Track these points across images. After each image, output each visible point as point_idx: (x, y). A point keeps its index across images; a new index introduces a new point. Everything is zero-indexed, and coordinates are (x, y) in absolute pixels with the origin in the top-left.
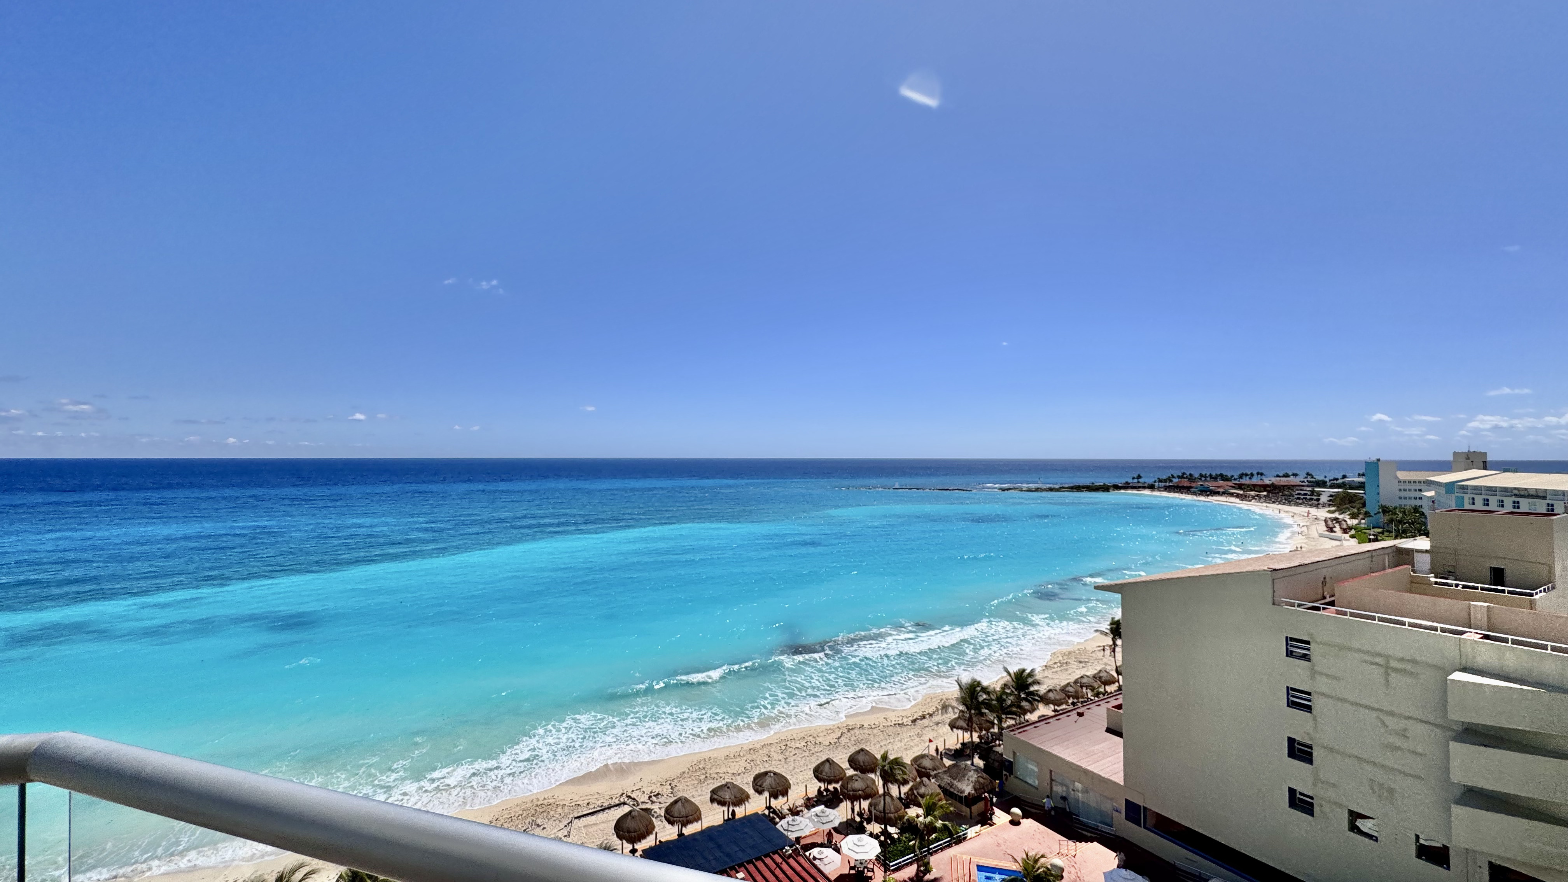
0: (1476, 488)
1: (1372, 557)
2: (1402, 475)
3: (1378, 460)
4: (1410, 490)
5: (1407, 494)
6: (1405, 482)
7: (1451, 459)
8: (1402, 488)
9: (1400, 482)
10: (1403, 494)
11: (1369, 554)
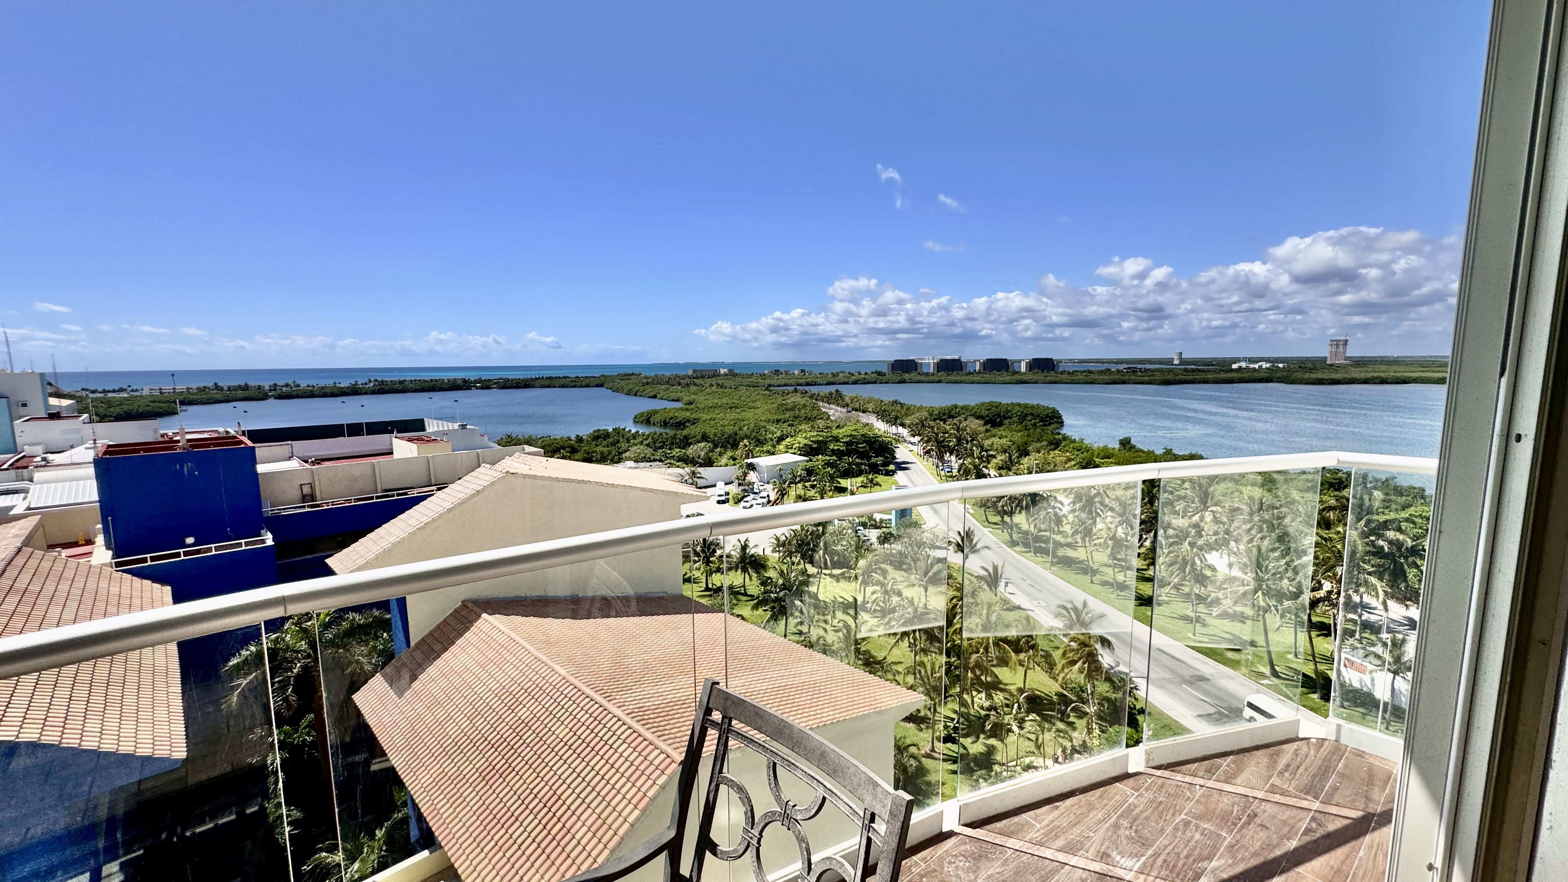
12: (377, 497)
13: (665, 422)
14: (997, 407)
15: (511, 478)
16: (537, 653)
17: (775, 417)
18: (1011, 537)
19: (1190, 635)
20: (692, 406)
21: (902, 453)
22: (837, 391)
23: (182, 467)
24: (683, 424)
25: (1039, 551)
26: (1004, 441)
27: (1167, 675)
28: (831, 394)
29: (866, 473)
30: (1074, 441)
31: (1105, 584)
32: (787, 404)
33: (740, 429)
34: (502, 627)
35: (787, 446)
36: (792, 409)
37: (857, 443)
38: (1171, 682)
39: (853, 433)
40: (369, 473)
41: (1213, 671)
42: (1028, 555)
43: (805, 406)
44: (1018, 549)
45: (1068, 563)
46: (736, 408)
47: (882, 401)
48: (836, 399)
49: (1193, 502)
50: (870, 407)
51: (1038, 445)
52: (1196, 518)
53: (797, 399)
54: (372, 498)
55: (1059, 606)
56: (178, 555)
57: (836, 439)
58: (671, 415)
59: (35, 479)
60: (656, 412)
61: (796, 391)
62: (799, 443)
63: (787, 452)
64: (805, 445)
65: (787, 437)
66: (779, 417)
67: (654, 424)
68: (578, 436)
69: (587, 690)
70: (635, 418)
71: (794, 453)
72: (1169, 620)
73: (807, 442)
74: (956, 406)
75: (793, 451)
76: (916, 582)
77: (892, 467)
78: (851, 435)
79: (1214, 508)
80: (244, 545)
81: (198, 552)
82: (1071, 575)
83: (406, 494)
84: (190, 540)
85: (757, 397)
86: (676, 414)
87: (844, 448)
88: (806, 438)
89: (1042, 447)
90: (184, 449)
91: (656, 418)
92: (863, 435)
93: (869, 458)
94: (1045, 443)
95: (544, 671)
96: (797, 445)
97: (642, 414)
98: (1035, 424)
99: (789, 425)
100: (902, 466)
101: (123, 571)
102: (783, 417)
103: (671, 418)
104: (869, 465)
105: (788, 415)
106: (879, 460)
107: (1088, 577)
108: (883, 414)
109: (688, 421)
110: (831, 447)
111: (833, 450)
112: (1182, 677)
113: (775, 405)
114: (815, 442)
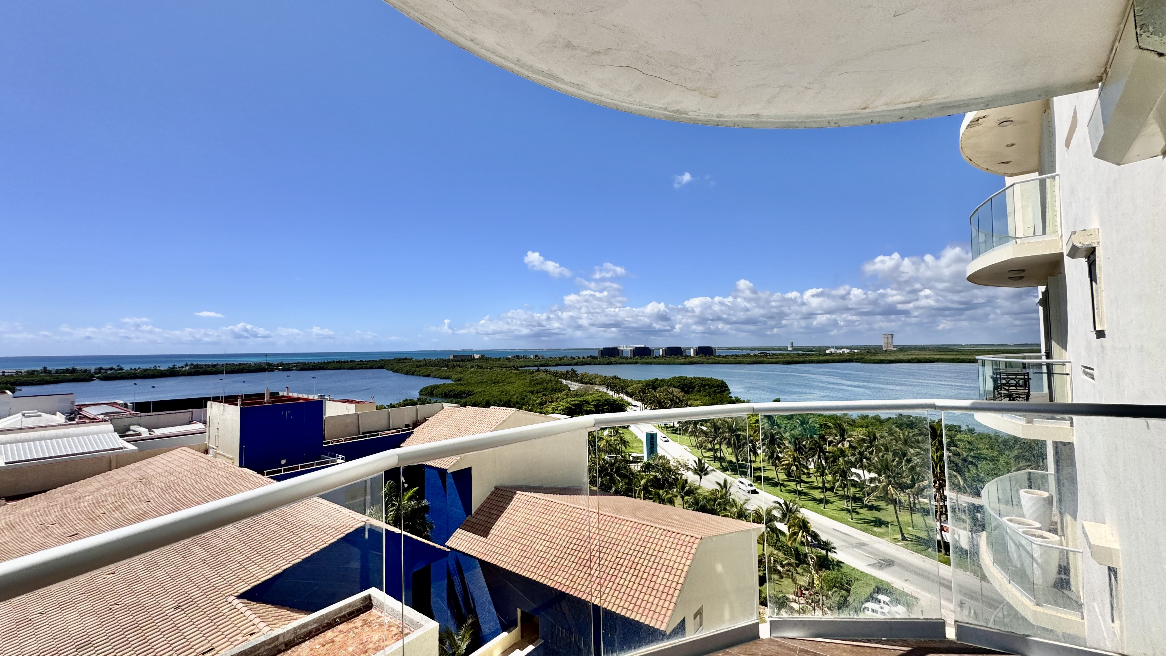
13: (445, 394)
14: (684, 380)
18: (721, 465)
19: (850, 520)
22: (573, 370)
23: (285, 413)
24: (460, 395)
27: (844, 544)
28: (567, 372)
31: (790, 492)
32: (537, 379)
33: (511, 397)
35: (553, 409)
36: (541, 383)
37: (602, 405)
38: (846, 547)
39: (599, 398)
40: (355, 420)
41: (869, 540)
42: (736, 476)
43: (549, 381)
44: (727, 472)
46: (498, 383)
47: (606, 377)
48: (573, 376)
49: (836, 436)
50: (598, 381)
52: (840, 445)
53: (542, 375)
56: (280, 471)
57: (588, 403)
58: (450, 388)
60: (438, 387)
61: (538, 370)
62: (563, 406)
63: (554, 413)
64: (567, 407)
65: (546, 403)
66: (533, 389)
67: (437, 396)
68: (391, 404)
70: (421, 391)
71: (560, 414)
72: (835, 512)
73: (567, 405)
74: (657, 380)
75: (558, 412)
76: (677, 494)
78: (598, 400)
79: (849, 439)
80: (316, 464)
84: (283, 462)
86: (454, 388)
87: (594, 409)
88: (567, 402)
90: (269, 403)
91: (439, 391)
92: (606, 400)
97: (426, 389)
98: (715, 391)
99: (544, 395)
102: (535, 389)
103: (451, 391)
105: (539, 387)
108: (611, 385)
109: (464, 393)
110: (586, 408)
112: (852, 544)
113: (528, 380)
114: (574, 405)
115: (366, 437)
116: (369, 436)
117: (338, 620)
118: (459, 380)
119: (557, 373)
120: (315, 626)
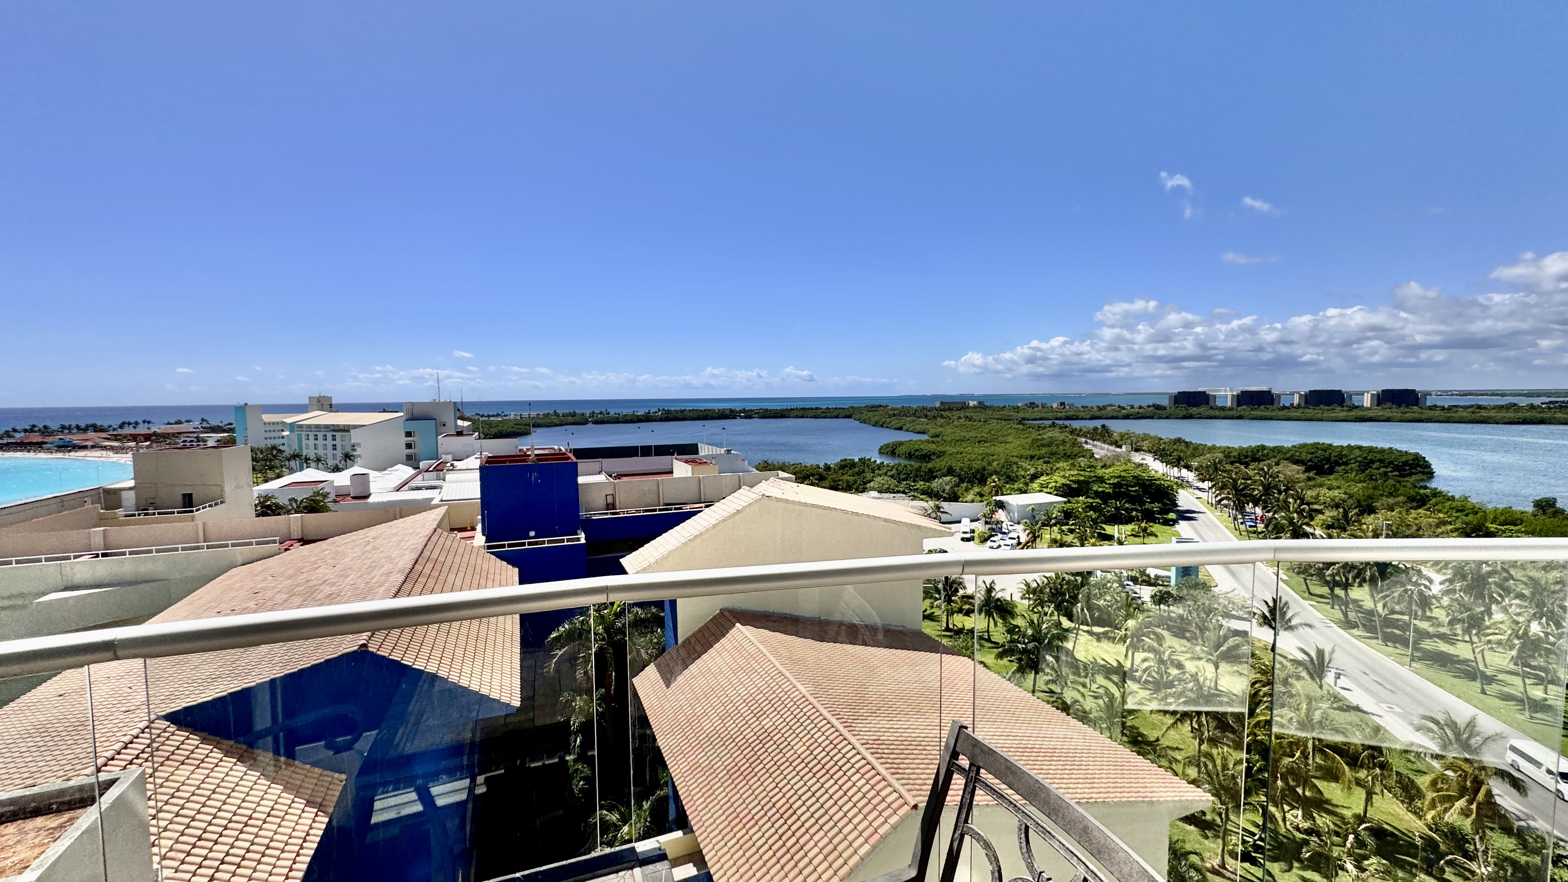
0: (309, 426)
1: (62, 502)
2: (267, 418)
3: (246, 404)
4: (274, 431)
5: (272, 435)
6: (269, 424)
7: (307, 402)
8: (268, 429)
9: (265, 424)
10: (268, 435)
11: (58, 500)
12: (660, 510)
13: (910, 454)
14: (1325, 450)
15: (767, 500)
16: (781, 668)
17: (1028, 453)
18: (1346, 615)
20: (938, 439)
21: (1185, 499)
22: (1103, 426)
23: (531, 476)
24: (929, 456)
25: (1388, 639)
26: (1336, 493)
28: (1095, 429)
29: (1138, 520)
30: (1453, 498)
31: (1507, 698)
32: (1043, 439)
33: (990, 464)
34: (752, 638)
35: (1042, 486)
36: (1049, 445)
37: (1128, 486)
39: (1122, 474)
40: (655, 488)
42: (1374, 642)
43: (1064, 442)
44: (1355, 632)
45: (1442, 661)
46: (986, 442)
47: (1161, 439)
48: (1104, 435)
50: (1145, 445)
51: (1391, 501)
53: (1055, 434)
54: (655, 510)
55: (1425, 717)
56: (524, 544)
57: (1101, 480)
58: (917, 447)
59: (447, 479)
60: (901, 444)
61: (1053, 425)
62: (1056, 482)
63: (1041, 491)
64: (1063, 484)
65: (1042, 475)
66: (1034, 453)
67: (899, 456)
68: (826, 464)
69: (825, 712)
70: (880, 449)
71: (1050, 493)
73: (1064, 481)
74: (1263, 447)
75: (1048, 490)
76: (1202, 655)
77: (1172, 516)
78: (1120, 476)
80: (565, 541)
81: (536, 543)
82: (1446, 677)
83: (681, 508)
84: (532, 534)
85: (1009, 431)
86: (922, 446)
87: (1111, 491)
88: (1064, 477)
89: (1397, 504)
90: (533, 461)
91: (901, 450)
92: (1135, 477)
93: (1142, 503)
94: (1401, 499)
95: (786, 686)
96: (1054, 484)
97: (887, 446)
98: (1386, 474)
99: (1045, 462)
100: (1186, 516)
101: (491, 553)
102: (1037, 453)
103: (917, 450)
104: (1141, 511)
105: (1043, 451)
106: (1156, 507)
107: (1477, 685)
108: (1162, 453)
109: (934, 454)
110: (1095, 489)
111: (1096, 492)
113: (1029, 440)
114: (1075, 482)
115: (671, 509)
116: (675, 509)
117: (54, 807)
118: (937, 436)
119: (1081, 430)
120: (12, 808)
